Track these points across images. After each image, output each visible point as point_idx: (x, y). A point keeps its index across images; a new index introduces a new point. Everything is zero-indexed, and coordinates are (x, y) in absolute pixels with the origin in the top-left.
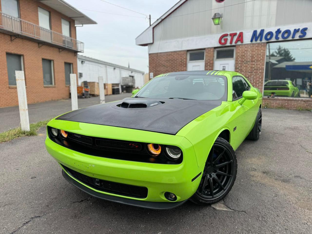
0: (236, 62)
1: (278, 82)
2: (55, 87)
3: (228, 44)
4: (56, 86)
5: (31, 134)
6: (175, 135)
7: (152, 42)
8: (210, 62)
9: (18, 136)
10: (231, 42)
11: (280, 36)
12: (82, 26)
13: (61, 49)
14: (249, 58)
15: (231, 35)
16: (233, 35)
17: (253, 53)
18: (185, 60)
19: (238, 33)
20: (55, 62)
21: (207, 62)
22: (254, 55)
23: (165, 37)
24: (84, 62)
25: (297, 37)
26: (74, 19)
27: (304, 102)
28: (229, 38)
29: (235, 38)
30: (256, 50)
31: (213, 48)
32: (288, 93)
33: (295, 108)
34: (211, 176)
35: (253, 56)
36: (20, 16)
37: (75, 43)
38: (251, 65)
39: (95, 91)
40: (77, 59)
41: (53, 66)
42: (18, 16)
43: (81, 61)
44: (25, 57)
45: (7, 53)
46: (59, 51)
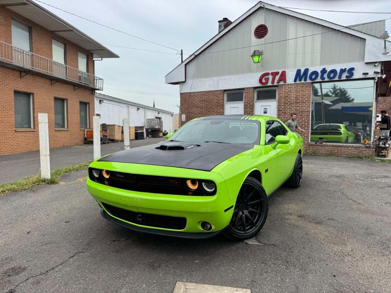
0: (278, 104)
1: (330, 126)
2: (68, 131)
3: (270, 84)
4: (68, 129)
5: (52, 182)
6: (210, 171)
7: (184, 80)
8: (250, 104)
9: (38, 185)
10: (273, 82)
11: (325, 76)
12: (102, 59)
13: (76, 86)
14: (294, 100)
15: (272, 74)
16: (275, 74)
17: (298, 94)
18: (222, 101)
19: (280, 72)
20: (69, 102)
21: (246, 103)
22: (299, 96)
23: (199, 75)
24: (103, 101)
25: (344, 77)
26: (92, 51)
27: (355, 149)
28: (271, 77)
29: (277, 77)
30: (301, 90)
31: (253, 88)
32: (340, 138)
33: (346, 155)
34: (243, 213)
35: (298, 98)
36: (31, 49)
37: (93, 79)
38: (295, 107)
39: (115, 135)
40: (94, 98)
41: (67, 105)
42: (29, 50)
43: (99, 100)
44: (35, 96)
45: (15, 92)
46: (74, 89)
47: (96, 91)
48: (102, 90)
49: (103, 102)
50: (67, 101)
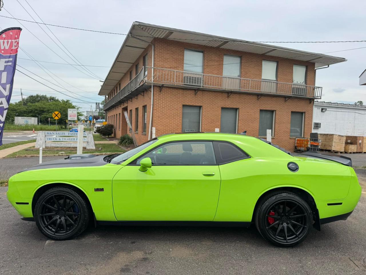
12: (328, 66)
13: (287, 98)
20: (277, 113)
26: (312, 61)
39: (332, 145)
40: (313, 107)
41: (275, 116)
42: (239, 74)
43: (321, 109)
44: (240, 110)
45: (223, 108)
46: (285, 101)
47: (315, 100)
49: (326, 110)
50: (275, 112)
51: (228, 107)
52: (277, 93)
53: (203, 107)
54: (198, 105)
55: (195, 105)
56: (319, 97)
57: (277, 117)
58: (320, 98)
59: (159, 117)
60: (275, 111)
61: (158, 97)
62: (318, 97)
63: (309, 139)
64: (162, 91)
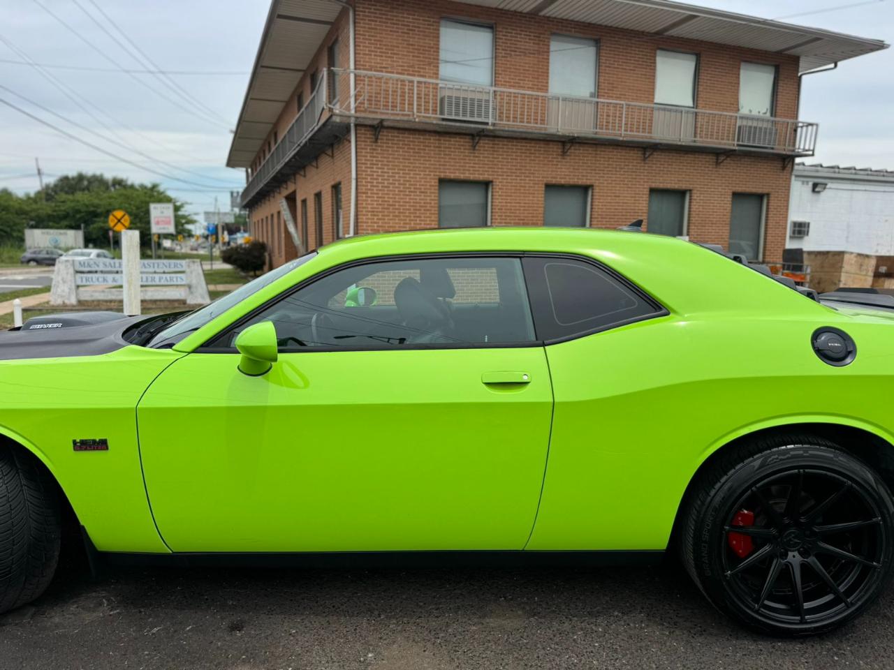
12: (836, 66)
20: (695, 197)
24: (826, 184)
36: (597, 88)
39: (839, 281)
40: (790, 179)
41: (690, 205)
42: (593, 90)
43: (811, 184)
44: (597, 190)
45: (550, 187)
46: (717, 162)
47: (798, 160)
48: (813, 155)
49: (825, 188)
50: (691, 194)
51: (563, 181)
52: (695, 141)
53: (494, 184)
54: (481, 178)
55: (472, 177)
56: (809, 150)
57: (694, 208)
58: (811, 153)
59: (375, 213)
60: (690, 190)
61: (371, 157)
62: (807, 151)
63: (778, 266)
64: (379, 141)
